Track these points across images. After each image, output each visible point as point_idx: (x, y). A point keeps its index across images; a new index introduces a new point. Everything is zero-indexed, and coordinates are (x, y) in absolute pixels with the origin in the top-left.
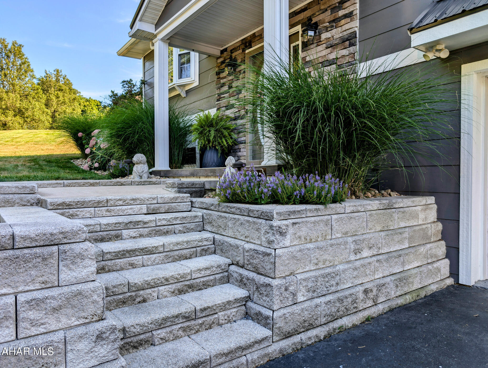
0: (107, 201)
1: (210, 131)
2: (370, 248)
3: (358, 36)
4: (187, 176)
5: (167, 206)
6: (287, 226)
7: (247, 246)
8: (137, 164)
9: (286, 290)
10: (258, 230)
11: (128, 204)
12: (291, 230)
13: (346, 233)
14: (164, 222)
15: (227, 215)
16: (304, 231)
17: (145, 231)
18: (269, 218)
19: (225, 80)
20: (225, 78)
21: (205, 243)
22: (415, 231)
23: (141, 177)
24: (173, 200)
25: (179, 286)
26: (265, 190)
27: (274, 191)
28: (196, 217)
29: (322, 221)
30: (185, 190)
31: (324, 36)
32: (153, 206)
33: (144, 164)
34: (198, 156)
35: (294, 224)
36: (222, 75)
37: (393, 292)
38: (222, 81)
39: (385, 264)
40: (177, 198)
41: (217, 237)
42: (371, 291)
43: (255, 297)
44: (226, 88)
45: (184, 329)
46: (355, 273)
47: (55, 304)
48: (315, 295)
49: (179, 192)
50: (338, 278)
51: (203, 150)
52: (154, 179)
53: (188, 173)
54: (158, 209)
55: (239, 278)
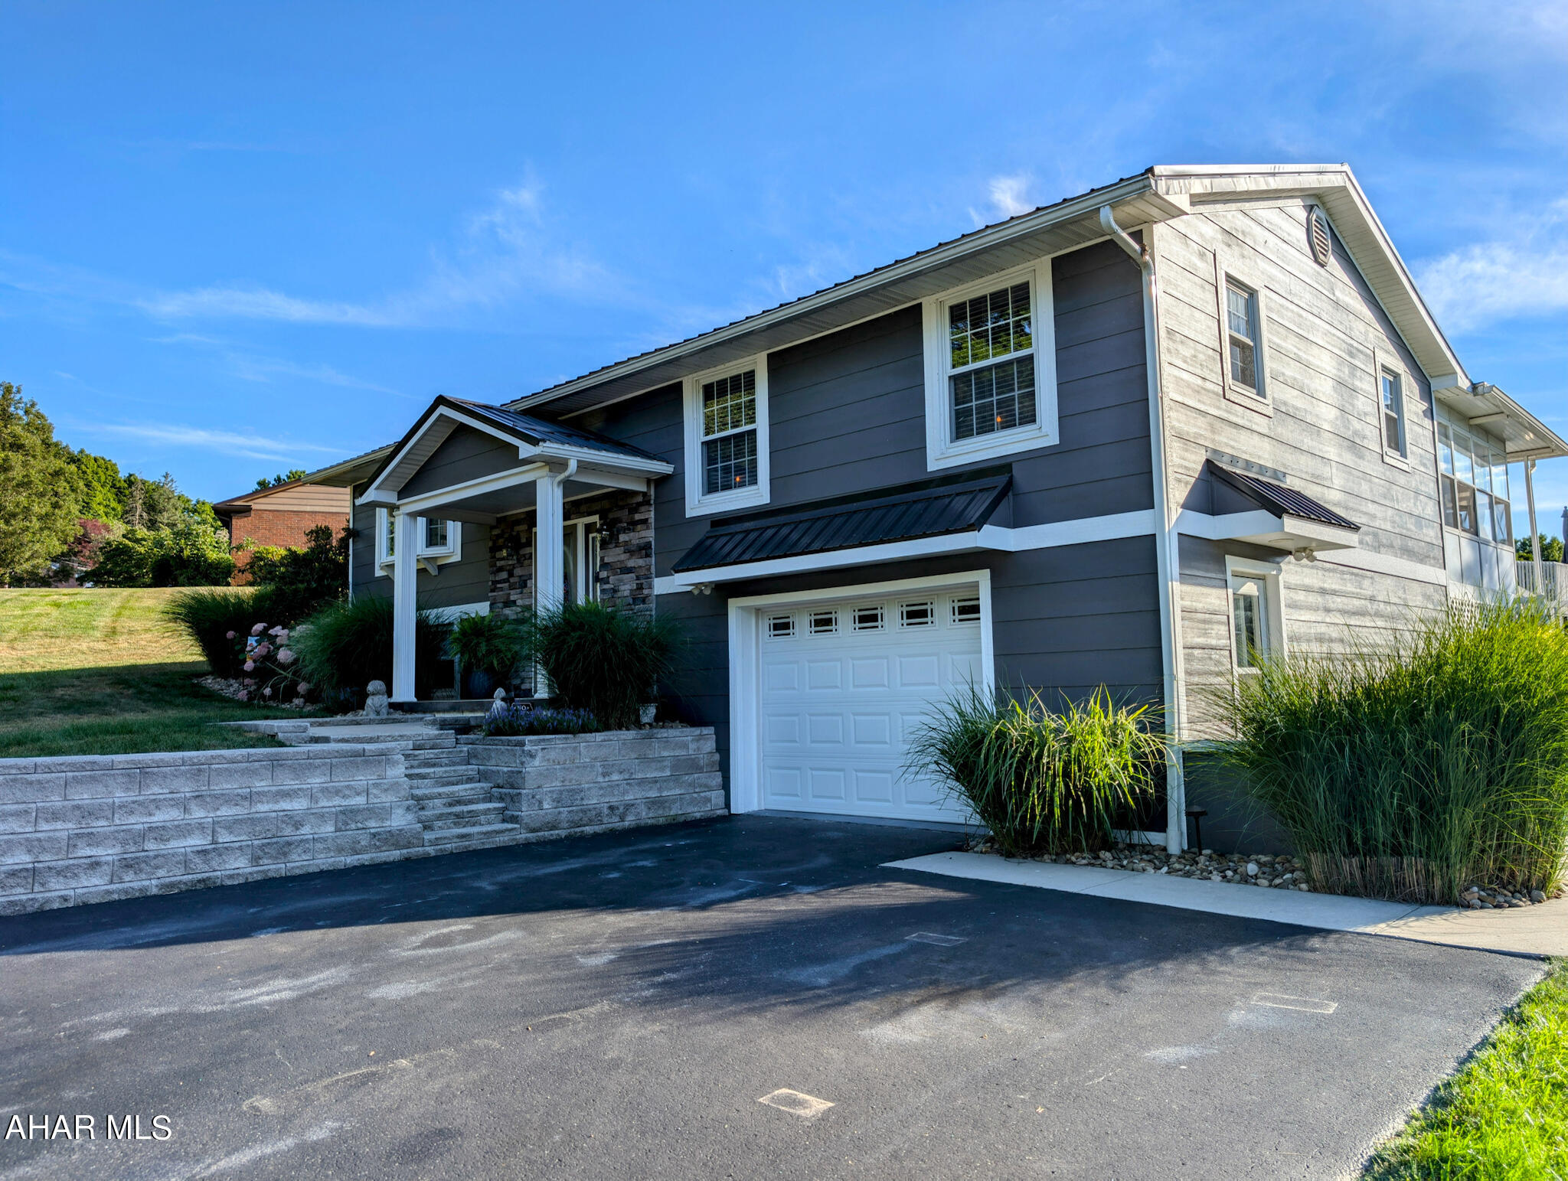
0: (378, 737)
1: (478, 644)
2: (621, 773)
3: (653, 547)
4: (444, 711)
5: (431, 742)
6: (536, 750)
7: (505, 769)
8: (373, 694)
9: (533, 797)
10: (515, 755)
11: (396, 740)
12: (540, 754)
13: (596, 758)
14: (432, 756)
15: (490, 747)
16: (552, 755)
17: (416, 763)
18: (522, 744)
19: (502, 563)
20: (503, 559)
21: (470, 773)
22: (679, 760)
23: (378, 713)
24: (437, 737)
25: (449, 800)
26: (523, 723)
27: (531, 724)
28: (461, 751)
29: (570, 747)
30: (447, 727)
31: (622, 538)
32: (418, 742)
33: (383, 694)
34: (458, 676)
35: (542, 749)
36: (498, 555)
37: (644, 813)
38: (499, 564)
39: (636, 787)
40: (442, 734)
41: (481, 767)
42: (618, 808)
43: (510, 807)
44: (504, 575)
45: (455, 824)
46: (602, 792)
47: (386, 787)
48: (560, 805)
49: (441, 729)
50: (582, 794)
51: (467, 671)
52: (398, 715)
53: (446, 707)
54: (423, 745)
55: (499, 796)
